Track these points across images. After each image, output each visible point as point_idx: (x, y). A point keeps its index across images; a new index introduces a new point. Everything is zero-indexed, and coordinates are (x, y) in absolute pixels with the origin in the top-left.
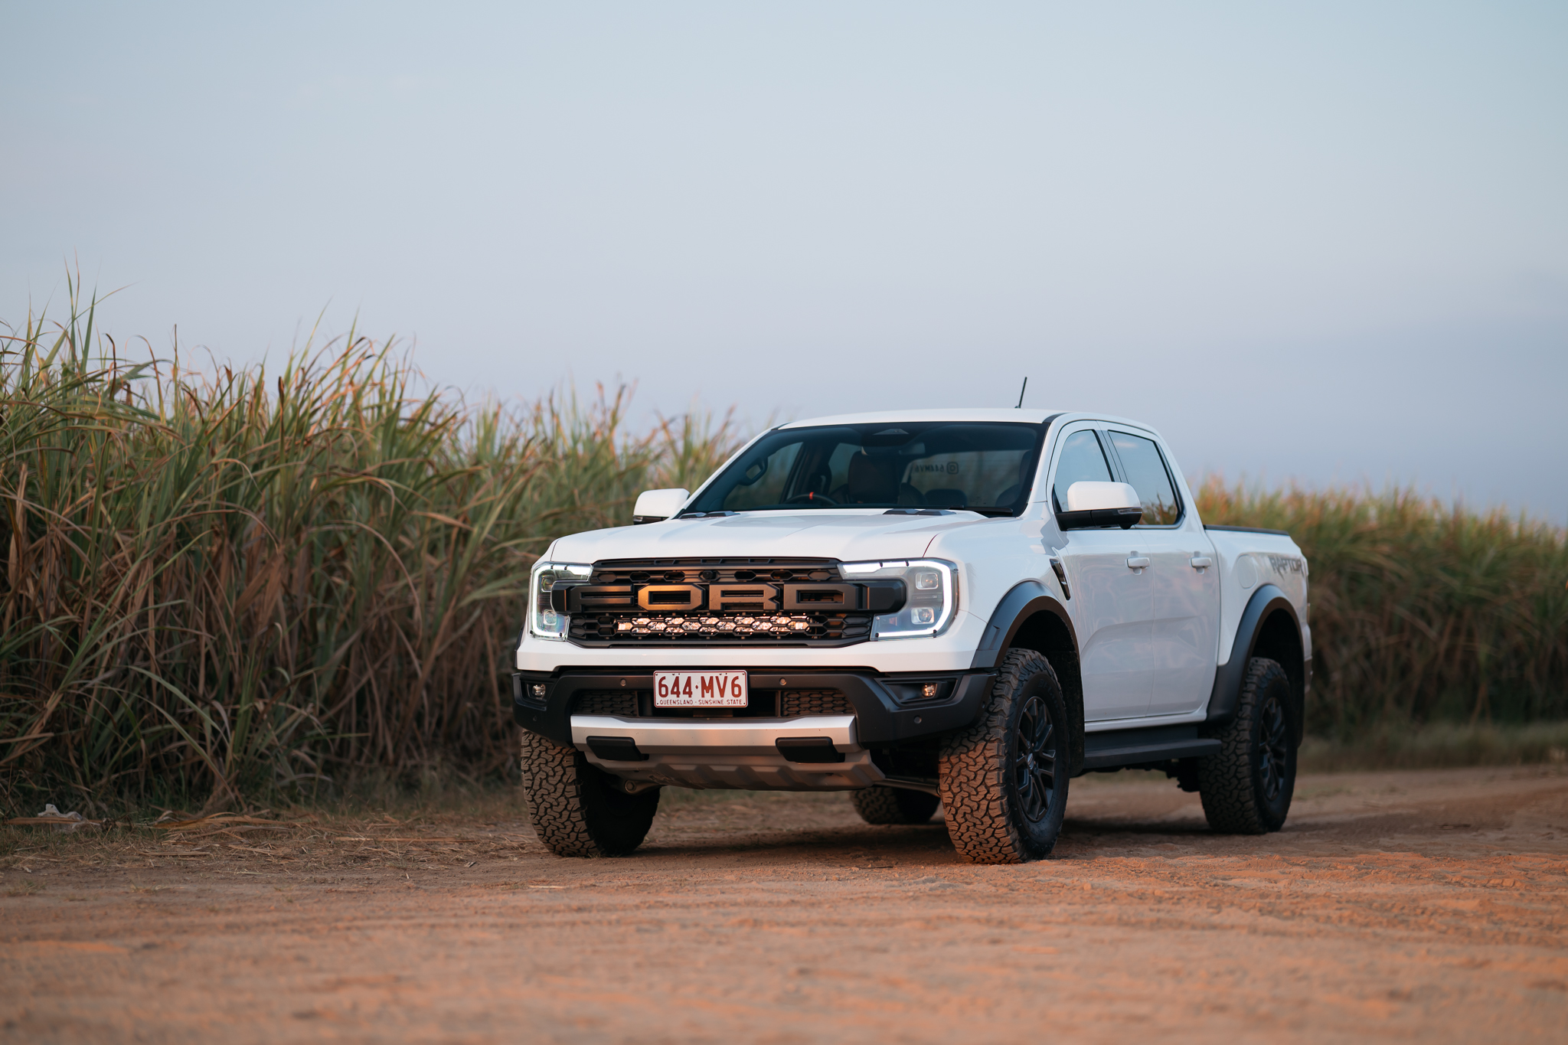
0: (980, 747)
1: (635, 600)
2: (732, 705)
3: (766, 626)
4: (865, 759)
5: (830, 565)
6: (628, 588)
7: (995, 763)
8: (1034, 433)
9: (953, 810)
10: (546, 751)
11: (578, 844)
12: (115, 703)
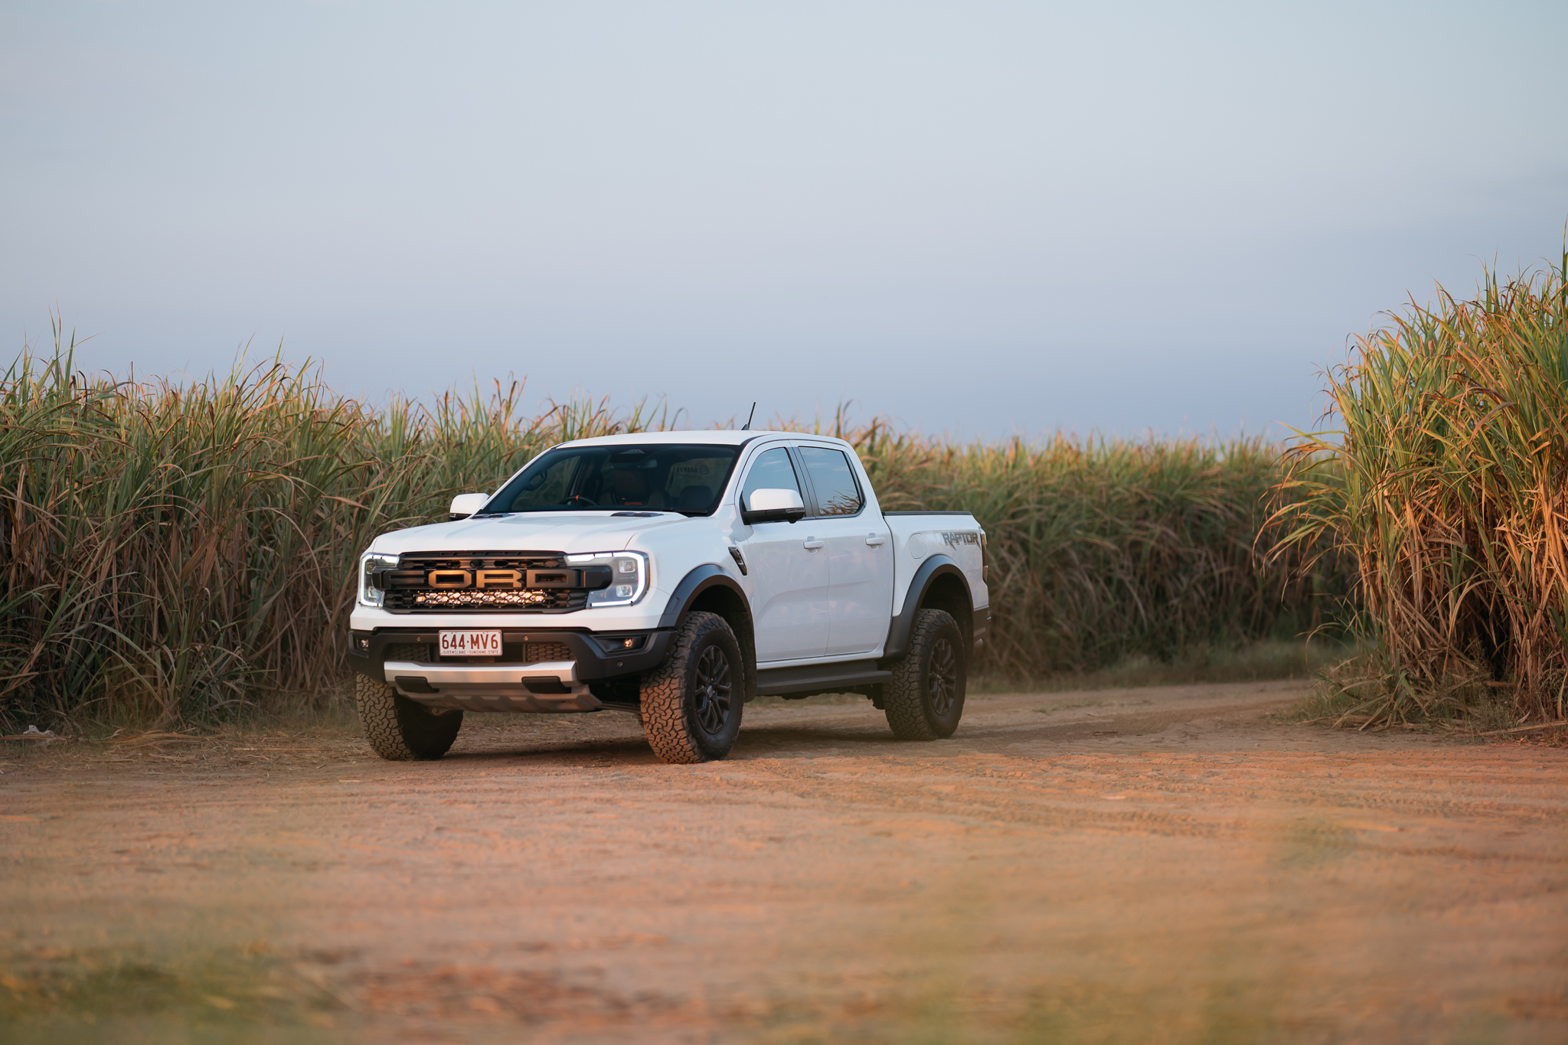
0: (667, 682)
1: (427, 581)
2: (491, 654)
3: (516, 599)
4: (586, 691)
5: (559, 556)
6: (422, 572)
7: (677, 693)
8: (733, 452)
9: (650, 726)
10: (373, 686)
11: (399, 752)
12: (88, 650)
